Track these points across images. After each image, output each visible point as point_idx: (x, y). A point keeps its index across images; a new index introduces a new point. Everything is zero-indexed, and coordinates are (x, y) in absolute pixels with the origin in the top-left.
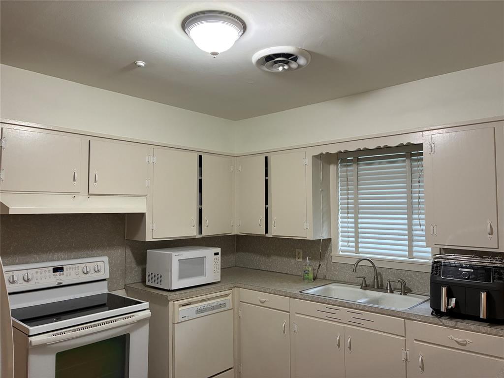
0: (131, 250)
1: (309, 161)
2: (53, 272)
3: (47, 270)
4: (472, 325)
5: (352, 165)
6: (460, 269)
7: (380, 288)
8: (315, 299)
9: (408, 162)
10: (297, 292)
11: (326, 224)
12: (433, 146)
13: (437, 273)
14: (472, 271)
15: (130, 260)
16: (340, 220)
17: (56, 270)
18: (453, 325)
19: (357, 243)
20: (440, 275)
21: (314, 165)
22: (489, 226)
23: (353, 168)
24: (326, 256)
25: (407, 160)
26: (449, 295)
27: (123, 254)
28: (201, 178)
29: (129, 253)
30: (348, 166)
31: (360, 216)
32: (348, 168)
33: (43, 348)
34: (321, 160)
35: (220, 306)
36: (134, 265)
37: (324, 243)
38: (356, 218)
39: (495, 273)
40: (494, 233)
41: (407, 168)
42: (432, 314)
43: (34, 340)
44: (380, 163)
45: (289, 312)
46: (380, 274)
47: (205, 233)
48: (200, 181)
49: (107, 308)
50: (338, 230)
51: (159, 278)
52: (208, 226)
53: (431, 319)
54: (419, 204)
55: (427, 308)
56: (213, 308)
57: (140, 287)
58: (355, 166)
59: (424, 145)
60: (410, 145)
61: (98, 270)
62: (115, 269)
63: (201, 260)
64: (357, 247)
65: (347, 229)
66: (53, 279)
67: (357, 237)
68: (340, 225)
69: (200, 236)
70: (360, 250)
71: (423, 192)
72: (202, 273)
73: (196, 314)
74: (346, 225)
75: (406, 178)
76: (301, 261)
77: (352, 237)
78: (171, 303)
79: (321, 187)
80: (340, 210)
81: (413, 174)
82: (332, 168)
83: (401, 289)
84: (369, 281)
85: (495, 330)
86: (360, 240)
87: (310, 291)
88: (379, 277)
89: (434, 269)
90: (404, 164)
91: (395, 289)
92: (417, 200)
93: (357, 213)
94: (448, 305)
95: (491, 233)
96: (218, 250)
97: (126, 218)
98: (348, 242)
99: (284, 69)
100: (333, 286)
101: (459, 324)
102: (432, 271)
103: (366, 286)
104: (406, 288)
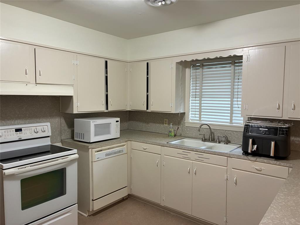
0: (64, 119)
1: (174, 66)
2: (16, 132)
3: (11, 130)
4: (266, 160)
5: (199, 68)
6: (260, 129)
7: (213, 140)
8: (176, 147)
9: (233, 67)
10: (166, 143)
11: (182, 104)
12: (249, 57)
13: (247, 131)
14: (267, 130)
15: (64, 125)
16: (191, 102)
17: (17, 130)
18: (255, 160)
19: (200, 115)
20: (249, 132)
21: (177, 69)
22: (278, 105)
23: (200, 70)
24: (182, 123)
25: (232, 66)
26: (253, 144)
27: (59, 121)
28: (106, 75)
29: (63, 121)
30: (197, 69)
31: (202, 99)
32: (197, 71)
33: (12, 177)
34: (181, 65)
35: (120, 152)
36: (66, 128)
37: (181, 115)
38: (200, 101)
39: (280, 130)
40: (280, 109)
41: (232, 71)
42: (243, 154)
43: (6, 172)
44: (216, 68)
45: (160, 155)
46: (213, 132)
47: (110, 109)
48: (107, 77)
49: (51, 153)
50: (189, 107)
51: (83, 135)
52: (111, 105)
53: (242, 157)
54: (238, 92)
55: (240, 151)
56: (115, 153)
57: (70, 141)
58: (201, 69)
59: (243, 56)
60: (235, 56)
61: (44, 131)
62: (54, 130)
63: (108, 125)
64: (200, 117)
65: (194, 107)
66: (16, 136)
67: (200, 112)
68: (191, 104)
69: (107, 111)
70: (202, 119)
71: (240, 85)
72: (109, 133)
73: (106, 156)
74: (194, 104)
75: (231, 77)
76: (167, 125)
77: (197, 112)
78: (90, 150)
79: (181, 81)
80: (191, 96)
81: (235, 74)
82: (187, 70)
83: (225, 141)
84: (207, 137)
85: (278, 162)
86: (202, 113)
87: (173, 143)
88: (212, 135)
89: (245, 129)
90: (231, 68)
91: (221, 141)
92: (237, 90)
93: (201, 97)
94: (252, 149)
95: (279, 109)
96: (118, 119)
97: (60, 99)
98: (195, 114)
99: (162, 4)
100: (186, 140)
101: (258, 159)
102: (244, 130)
103: (205, 139)
104: (228, 141)
